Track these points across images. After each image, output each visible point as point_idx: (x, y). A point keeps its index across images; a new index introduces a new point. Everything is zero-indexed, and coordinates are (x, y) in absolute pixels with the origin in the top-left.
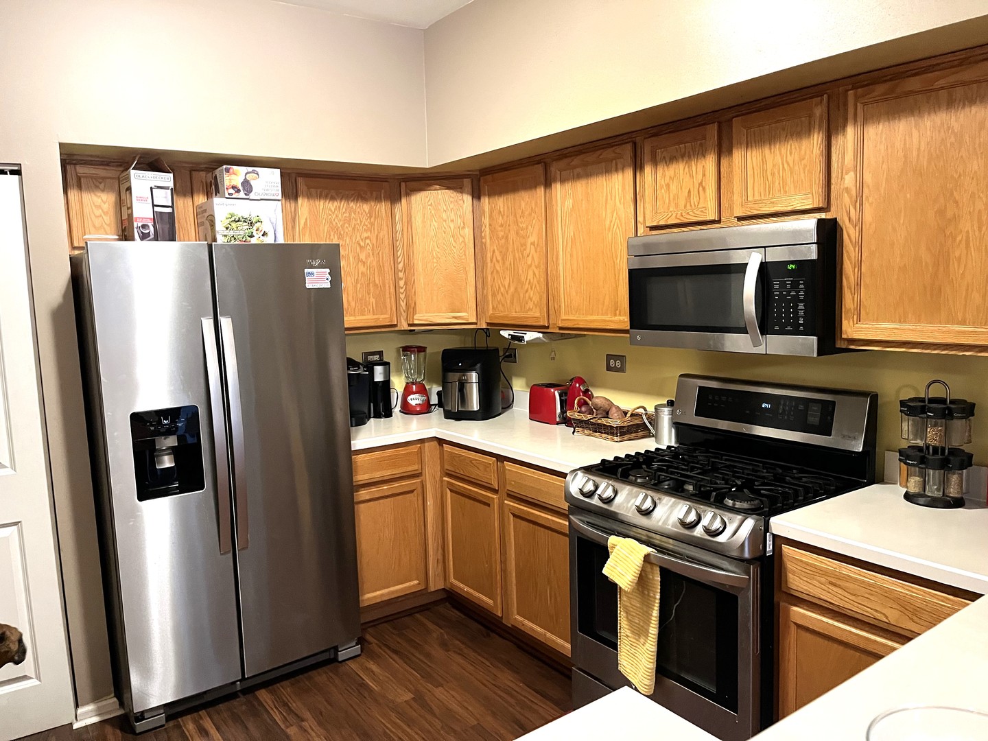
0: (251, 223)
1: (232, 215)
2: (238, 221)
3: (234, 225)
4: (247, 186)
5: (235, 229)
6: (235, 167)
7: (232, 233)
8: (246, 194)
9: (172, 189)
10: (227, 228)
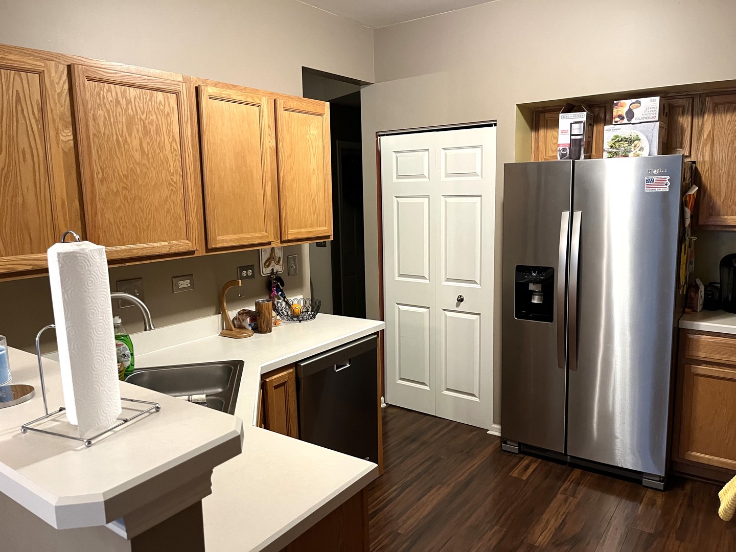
0: (631, 142)
1: (617, 137)
2: (621, 141)
3: (617, 144)
4: (630, 114)
5: (618, 147)
6: (622, 101)
7: (614, 150)
8: (628, 120)
9: (584, 123)
10: (612, 147)
